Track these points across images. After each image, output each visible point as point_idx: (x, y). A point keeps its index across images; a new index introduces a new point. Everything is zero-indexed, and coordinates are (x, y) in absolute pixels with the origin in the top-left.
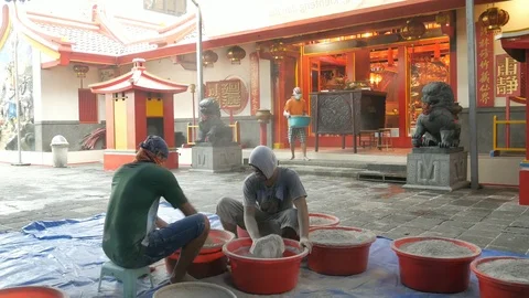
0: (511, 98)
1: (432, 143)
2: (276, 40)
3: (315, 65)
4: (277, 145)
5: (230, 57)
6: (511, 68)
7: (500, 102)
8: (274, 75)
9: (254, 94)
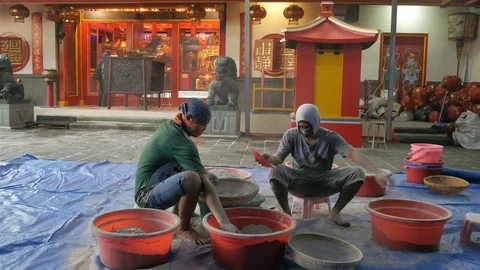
0: (265, 73)
1: (219, 103)
2: (68, 5)
3: (95, 31)
4: (62, 103)
5: (14, 14)
6: (266, 50)
7: (256, 74)
8: (59, 37)
9: (37, 52)
